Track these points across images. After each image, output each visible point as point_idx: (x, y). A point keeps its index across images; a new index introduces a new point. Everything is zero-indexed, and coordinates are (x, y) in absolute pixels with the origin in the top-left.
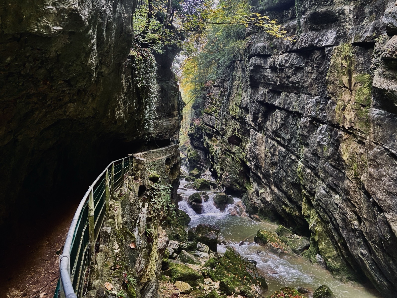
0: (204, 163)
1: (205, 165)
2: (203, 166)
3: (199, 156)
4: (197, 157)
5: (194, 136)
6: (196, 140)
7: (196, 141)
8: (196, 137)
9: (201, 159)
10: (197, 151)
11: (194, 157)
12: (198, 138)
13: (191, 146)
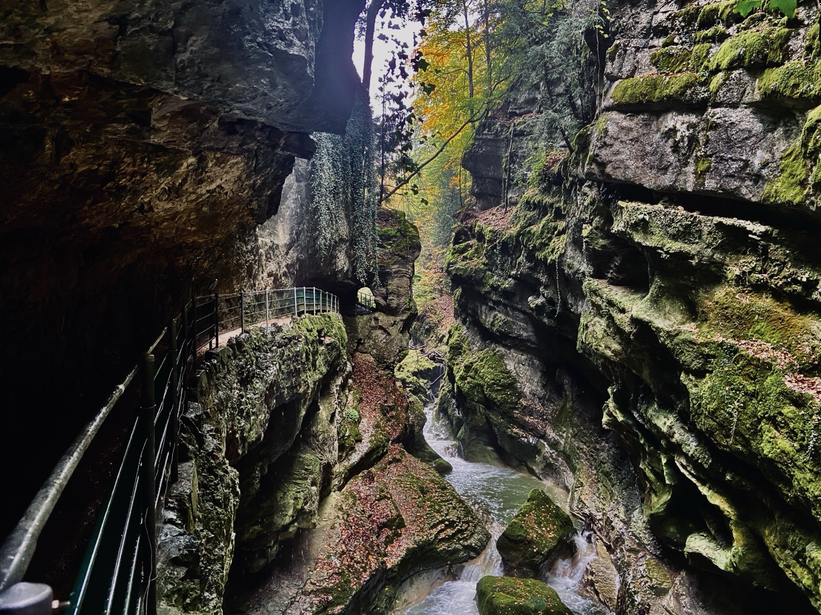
0: (541, 415)
1: (551, 434)
2: (543, 436)
3: (515, 381)
4: (505, 387)
5: (481, 282)
6: (497, 303)
7: (492, 309)
8: (494, 288)
9: (521, 395)
10: (502, 357)
11: (489, 386)
12: (506, 293)
13: (464, 330)
